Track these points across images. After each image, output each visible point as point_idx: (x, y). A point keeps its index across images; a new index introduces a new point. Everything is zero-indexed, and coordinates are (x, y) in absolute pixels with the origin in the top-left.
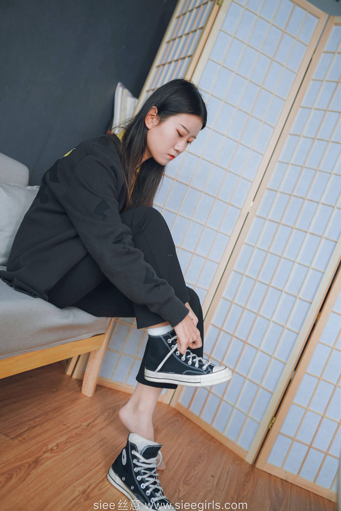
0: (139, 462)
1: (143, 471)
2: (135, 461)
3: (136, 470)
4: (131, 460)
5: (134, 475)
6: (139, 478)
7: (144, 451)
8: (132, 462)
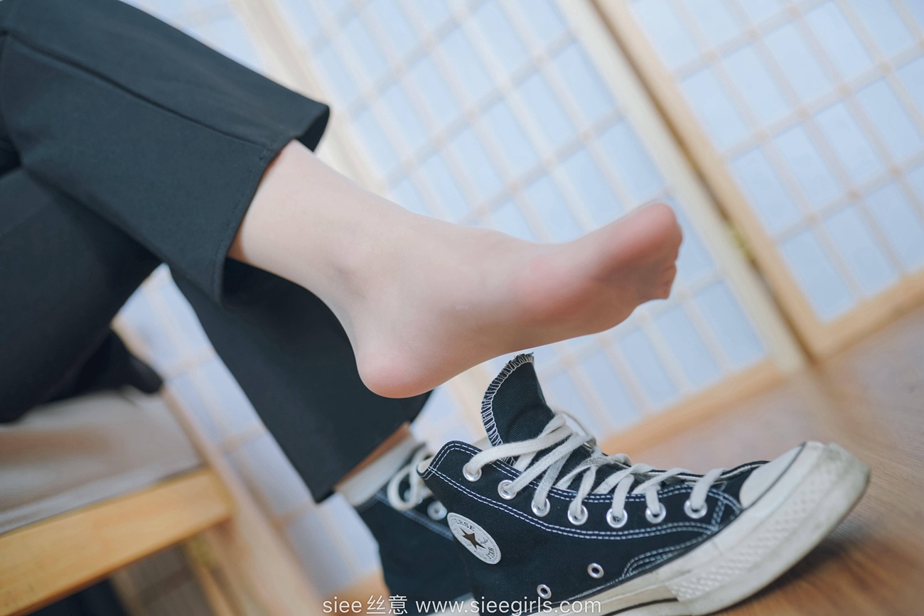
0: (520, 473)
1: (563, 484)
2: (508, 490)
3: (540, 505)
4: (492, 503)
5: (556, 529)
6: (577, 513)
7: (495, 428)
8: (503, 508)
